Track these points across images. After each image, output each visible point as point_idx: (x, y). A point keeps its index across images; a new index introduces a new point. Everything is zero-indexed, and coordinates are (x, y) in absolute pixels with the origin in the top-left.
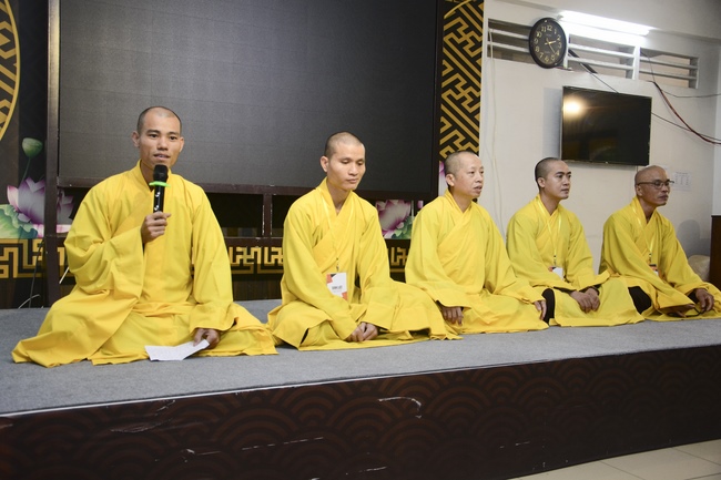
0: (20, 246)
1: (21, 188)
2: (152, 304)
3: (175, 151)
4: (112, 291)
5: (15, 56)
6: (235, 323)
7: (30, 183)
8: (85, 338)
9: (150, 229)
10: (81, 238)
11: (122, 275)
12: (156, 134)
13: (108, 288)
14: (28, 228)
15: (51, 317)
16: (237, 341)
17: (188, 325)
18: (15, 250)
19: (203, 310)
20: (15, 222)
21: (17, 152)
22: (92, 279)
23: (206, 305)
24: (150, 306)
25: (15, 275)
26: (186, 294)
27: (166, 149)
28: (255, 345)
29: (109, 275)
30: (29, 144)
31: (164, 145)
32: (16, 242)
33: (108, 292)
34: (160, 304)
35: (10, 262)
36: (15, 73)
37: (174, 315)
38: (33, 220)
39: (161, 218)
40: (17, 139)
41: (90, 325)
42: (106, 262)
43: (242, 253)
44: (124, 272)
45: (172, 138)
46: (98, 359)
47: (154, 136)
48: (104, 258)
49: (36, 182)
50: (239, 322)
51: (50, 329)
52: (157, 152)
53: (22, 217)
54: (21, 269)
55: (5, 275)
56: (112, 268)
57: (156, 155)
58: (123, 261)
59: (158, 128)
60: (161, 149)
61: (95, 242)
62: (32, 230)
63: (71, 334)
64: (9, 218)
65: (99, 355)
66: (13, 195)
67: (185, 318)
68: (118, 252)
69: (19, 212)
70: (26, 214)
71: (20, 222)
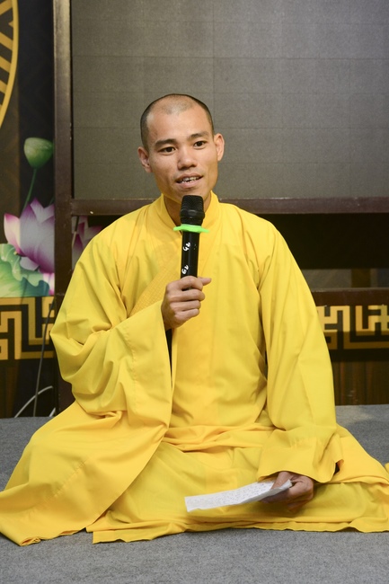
0: (23, 309)
1: (22, 217)
2: (197, 428)
3: (209, 164)
4: (125, 413)
5: (10, 11)
6: (337, 469)
7: (37, 208)
8: (82, 495)
9: (174, 306)
10: (75, 324)
11: (138, 385)
12: (171, 146)
13: (119, 409)
14: (34, 280)
15: (30, 455)
16: (341, 503)
17: (256, 469)
18: (17, 316)
19: (286, 441)
20: (16, 271)
21: (17, 161)
22: (93, 391)
23: (289, 433)
24: (192, 432)
25: (18, 355)
26: (255, 409)
27: (193, 166)
28: (374, 512)
29: (118, 387)
30: (33, 148)
31: (188, 161)
32: (17, 302)
33: (118, 416)
34: (209, 429)
35: (9, 335)
36: (11, 37)
37: (232, 448)
38: (42, 268)
39: (192, 287)
40: (16, 139)
41: (89, 472)
42: (111, 364)
43: (378, 313)
44: (141, 381)
45: (199, 144)
46: (103, 531)
47: (169, 149)
48: (108, 358)
49: (45, 205)
50: (343, 467)
51: (26, 477)
52: (180, 174)
53: (26, 262)
54: (26, 346)
55: (4, 356)
56: (122, 376)
57: (179, 181)
58: (139, 361)
59: (173, 135)
60: (184, 168)
61: (98, 329)
62: (42, 283)
63: (59, 487)
64: (8, 265)
65: (105, 523)
66: (13, 227)
67: (252, 455)
68: (130, 347)
69: (21, 254)
70: (32, 258)
71: (23, 271)
